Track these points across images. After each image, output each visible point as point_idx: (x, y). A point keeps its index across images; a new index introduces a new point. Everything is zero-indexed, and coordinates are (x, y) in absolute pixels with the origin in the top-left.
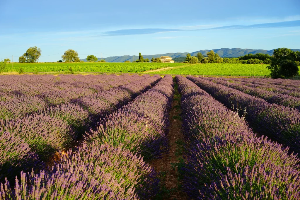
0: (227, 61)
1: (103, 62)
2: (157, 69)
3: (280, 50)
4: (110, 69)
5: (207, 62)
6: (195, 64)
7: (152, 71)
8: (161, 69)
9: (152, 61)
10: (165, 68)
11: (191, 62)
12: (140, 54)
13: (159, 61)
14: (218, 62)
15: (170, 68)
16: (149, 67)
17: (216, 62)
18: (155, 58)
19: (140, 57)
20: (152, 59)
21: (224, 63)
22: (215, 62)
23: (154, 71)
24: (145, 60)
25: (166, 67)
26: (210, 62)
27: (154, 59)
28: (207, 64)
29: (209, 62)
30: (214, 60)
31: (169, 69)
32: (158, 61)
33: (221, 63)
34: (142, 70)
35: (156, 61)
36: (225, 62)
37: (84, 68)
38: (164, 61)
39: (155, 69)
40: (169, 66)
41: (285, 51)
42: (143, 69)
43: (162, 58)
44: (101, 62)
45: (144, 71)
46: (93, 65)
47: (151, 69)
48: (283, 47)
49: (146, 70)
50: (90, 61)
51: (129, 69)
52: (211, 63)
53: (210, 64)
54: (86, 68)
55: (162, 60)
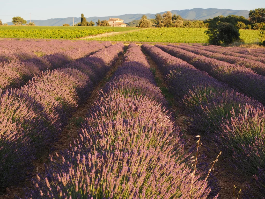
0: (187, 25)
1: (31, 26)
2: (98, 35)
3: (257, 11)
4: (38, 34)
5: (162, 26)
6: (147, 28)
7: (91, 37)
8: (103, 35)
9: (98, 23)
10: (108, 33)
11: (142, 26)
12: (82, 15)
13: (107, 24)
14: (177, 26)
15: (115, 33)
16: (87, 32)
17: (174, 26)
18: (102, 20)
19: (82, 19)
20: (97, 21)
21: (184, 27)
22: (172, 26)
23: (94, 37)
24: (89, 23)
25: (110, 31)
26: (167, 25)
27: (100, 21)
28: (162, 28)
29: (165, 26)
30: (172, 23)
31: (113, 34)
32: (104, 25)
33: (181, 27)
34: (78, 36)
35: (102, 24)
36: (186, 26)
37: (5, 33)
38: (114, 25)
39: (95, 35)
40: (113, 31)
41: (263, 12)
42: (80, 34)
43: (111, 20)
44: (29, 26)
45: (81, 37)
46: (17, 29)
47: (90, 35)
48: (261, 8)
49: (84, 36)
50: (16, 24)
51: (62, 35)
52: (168, 27)
53: (166, 28)
54: (8, 33)
55: (110, 23)
